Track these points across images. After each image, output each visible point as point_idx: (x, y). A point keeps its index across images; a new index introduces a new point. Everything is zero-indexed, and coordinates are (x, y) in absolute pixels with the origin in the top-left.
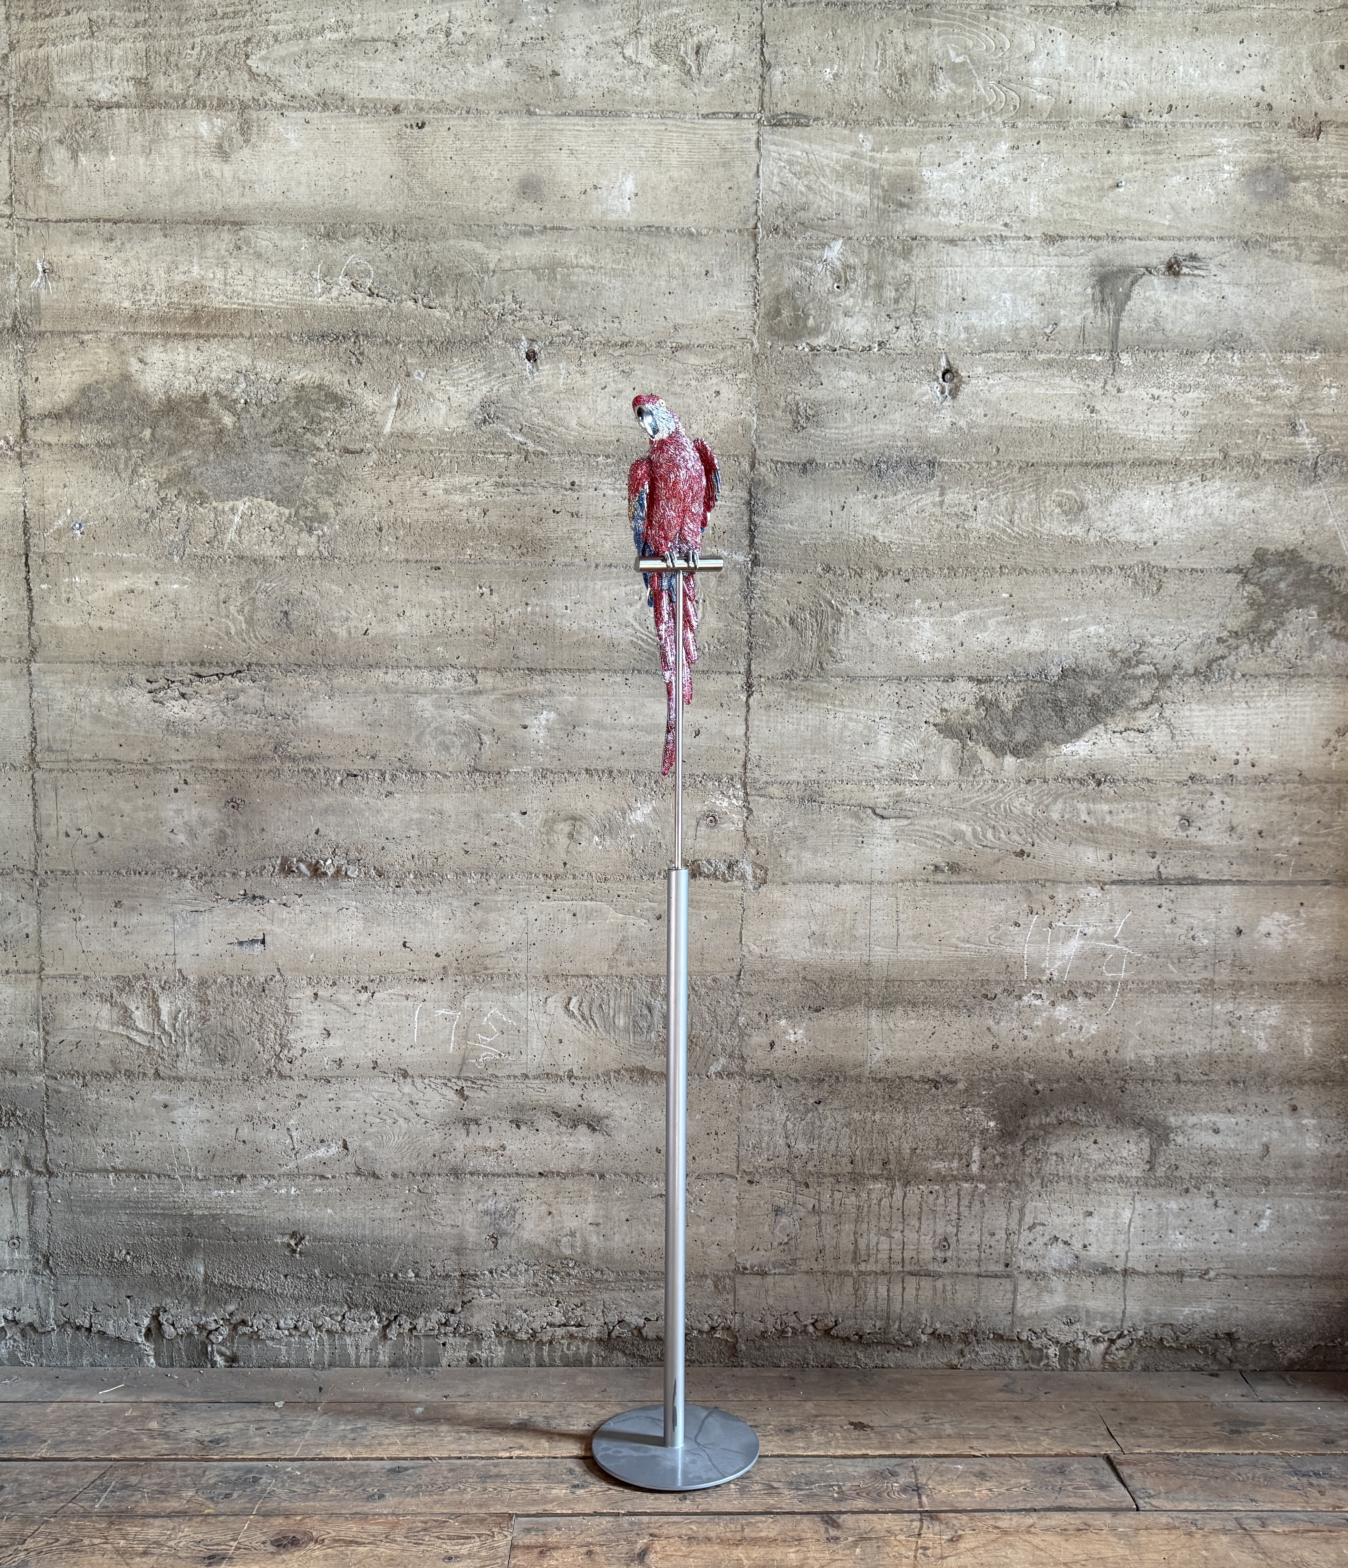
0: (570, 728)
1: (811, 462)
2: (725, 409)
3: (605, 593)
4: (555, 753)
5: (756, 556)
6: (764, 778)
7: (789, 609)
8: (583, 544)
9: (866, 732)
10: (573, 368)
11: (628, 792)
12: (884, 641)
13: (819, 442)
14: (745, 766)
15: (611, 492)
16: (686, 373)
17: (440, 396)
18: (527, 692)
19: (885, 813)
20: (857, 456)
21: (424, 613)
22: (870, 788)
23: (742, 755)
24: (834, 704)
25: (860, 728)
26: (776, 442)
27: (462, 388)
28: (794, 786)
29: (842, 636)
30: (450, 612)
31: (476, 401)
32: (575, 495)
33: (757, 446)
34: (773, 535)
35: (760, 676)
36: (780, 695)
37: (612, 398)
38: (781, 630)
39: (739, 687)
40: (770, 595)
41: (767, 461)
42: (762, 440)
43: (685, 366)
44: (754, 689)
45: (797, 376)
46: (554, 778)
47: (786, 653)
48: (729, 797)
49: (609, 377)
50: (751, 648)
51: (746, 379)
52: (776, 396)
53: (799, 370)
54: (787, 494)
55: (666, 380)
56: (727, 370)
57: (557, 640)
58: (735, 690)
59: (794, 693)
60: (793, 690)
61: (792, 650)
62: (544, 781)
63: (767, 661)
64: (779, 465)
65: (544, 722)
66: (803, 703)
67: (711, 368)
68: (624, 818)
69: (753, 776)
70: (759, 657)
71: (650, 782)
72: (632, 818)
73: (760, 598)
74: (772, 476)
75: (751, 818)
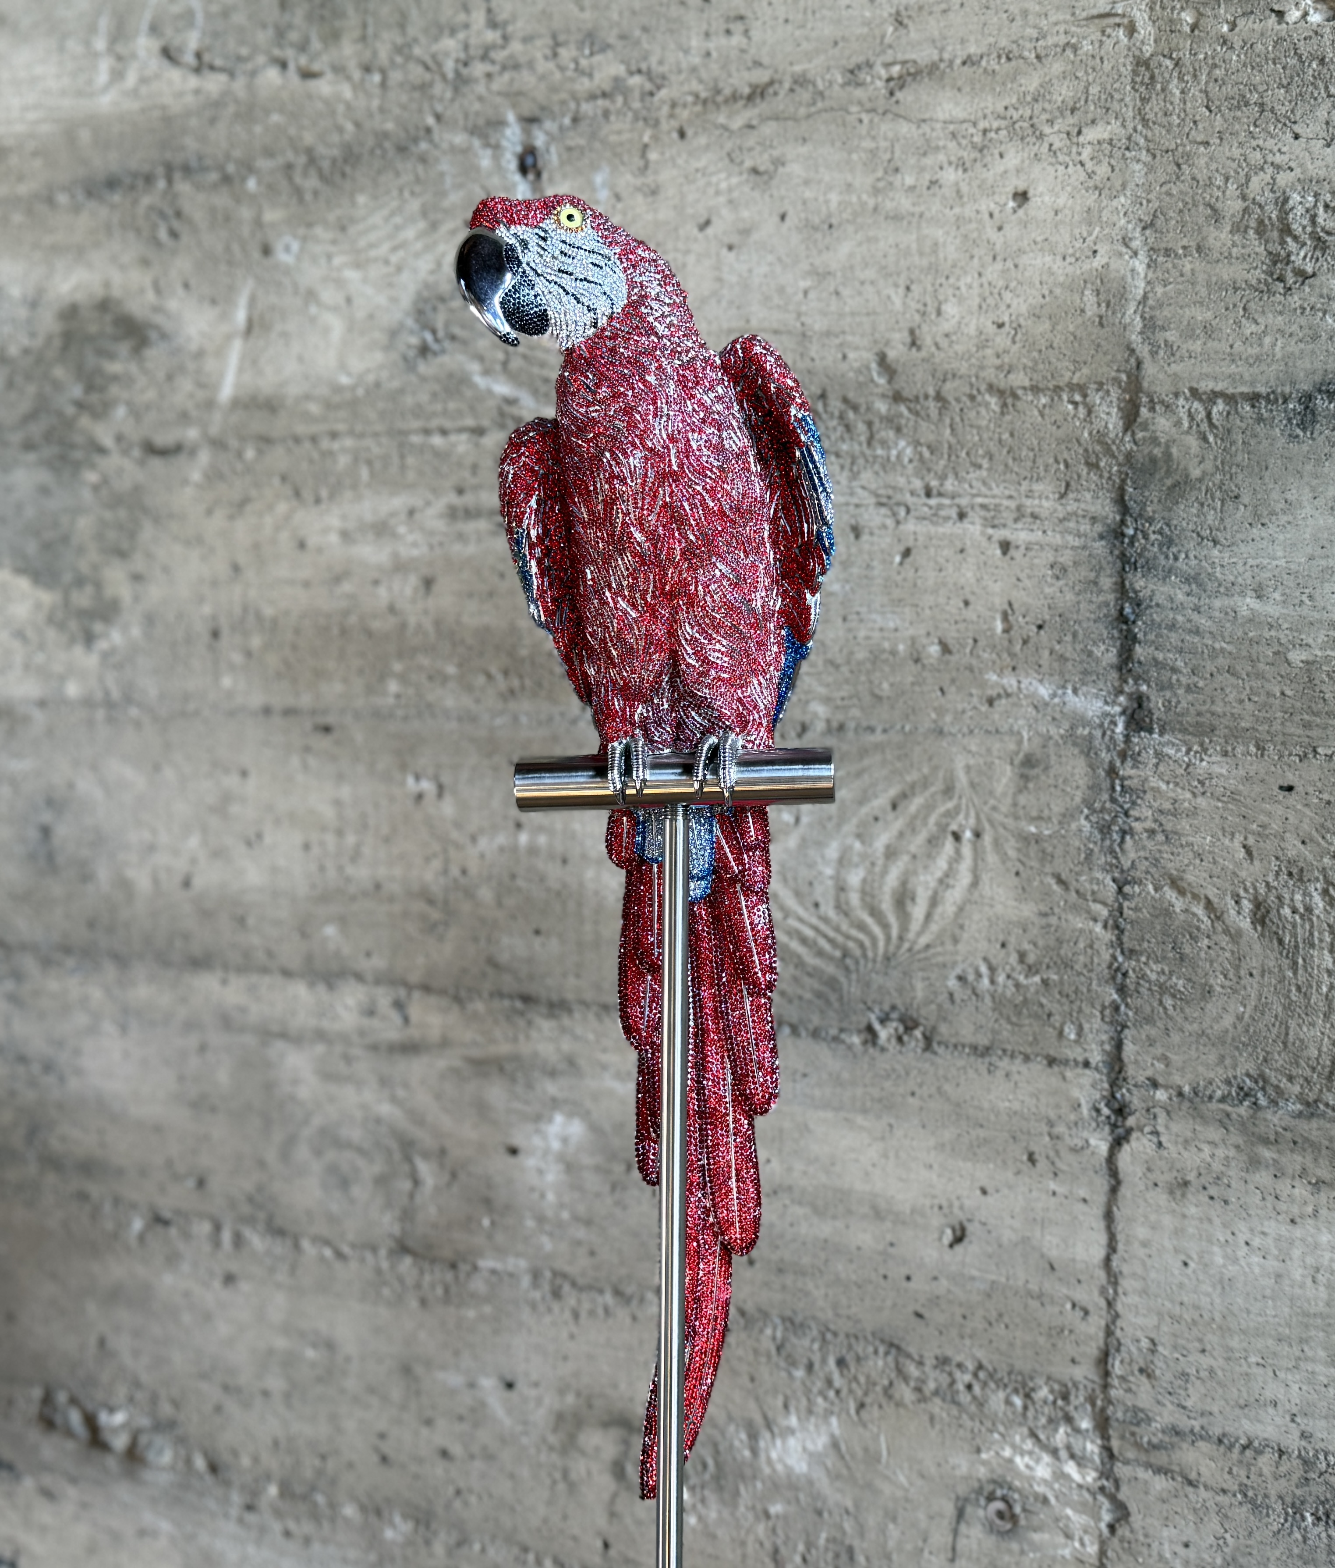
1: (1329, 386)
2: (1047, 245)
4: (581, 1233)
5: (1139, 700)
6: (1169, 1414)
7: (1251, 872)
10: (627, 180)
11: (765, 1375)
14: (1103, 1360)
16: (928, 148)
17: (328, 295)
18: (517, 1059)
21: (297, 838)
23: (1093, 1330)
26: (1209, 330)
27: (376, 271)
28: (1266, 1463)
30: (351, 839)
31: (406, 300)
33: (1143, 351)
34: (1197, 632)
35: (1155, 1084)
36: (1220, 1152)
37: (724, 251)
38: (1224, 940)
39: (1085, 1110)
40: (1184, 825)
41: (1177, 395)
42: (1163, 328)
43: (925, 128)
44: (1131, 1121)
45: (1282, 110)
46: (579, 1301)
47: (1240, 1018)
48: (1054, 1452)
49: (718, 193)
50: (1122, 990)
51: (1110, 142)
52: (1210, 183)
53: (1287, 87)
54: (1245, 499)
55: (870, 180)
56: (1050, 122)
57: (588, 927)
58: (1072, 1117)
59: (1267, 1154)
60: (1265, 1141)
61: (1261, 1008)
62: (556, 1307)
63: (1176, 1038)
64: (1220, 406)
65: (556, 1145)
66: (1301, 1191)
67: (1003, 123)
68: (754, 1451)
69: (1129, 1401)
70: (1149, 1020)
71: (824, 1361)
72: (774, 1455)
73: (1152, 832)
74: (1193, 442)
75: (1124, 1531)
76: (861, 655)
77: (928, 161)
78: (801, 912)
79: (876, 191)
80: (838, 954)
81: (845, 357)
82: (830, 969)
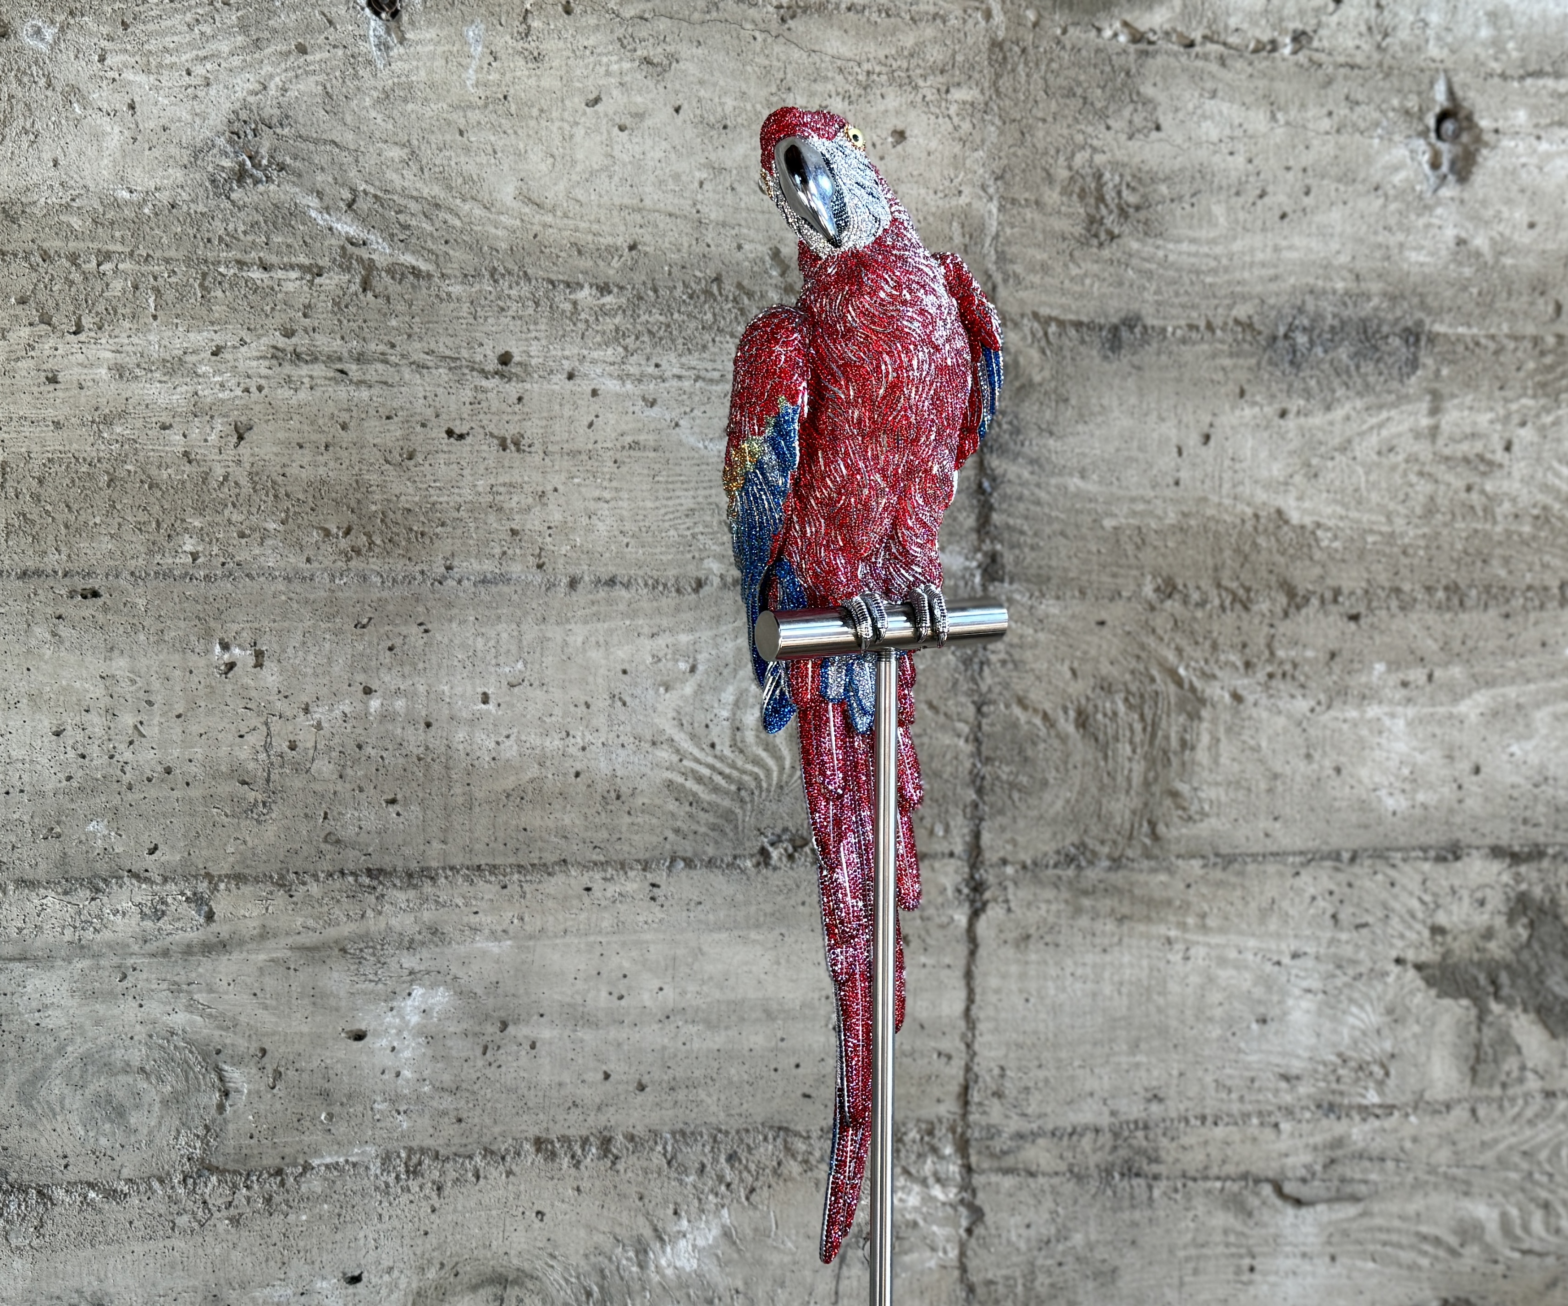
0: (491, 1029)
1: (1131, 322)
2: (921, 180)
3: (595, 655)
4: (447, 1102)
5: (994, 557)
6: (1015, 1124)
7: (1077, 688)
8: (533, 523)
9: (1259, 992)
10: (505, 41)
11: (655, 1190)
12: (1302, 766)
13: (1149, 275)
14: (964, 1096)
15: (611, 386)
16: (818, 76)
18: (365, 937)
19: (1304, 1192)
20: (1242, 311)
21: (46, 724)
22: (1269, 1133)
23: (955, 1071)
24: (1183, 926)
25: (1246, 981)
26: (1045, 269)
27: (172, 79)
28: (1086, 1142)
29: (1202, 755)
30: (128, 720)
31: (216, 118)
32: (512, 389)
33: (998, 277)
34: (1038, 503)
35: (1004, 862)
36: (1054, 907)
37: (616, 130)
38: (1056, 743)
39: (950, 892)
40: (1028, 655)
41: (1023, 316)
42: (1012, 262)
43: (815, 58)
44: (987, 895)
45: (1099, 105)
46: (443, 1173)
47: (1068, 801)
48: (924, 1182)
49: (608, 74)
50: (980, 791)
51: (972, 104)
52: (1046, 153)
53: (1103, 88)
54: (1073, 401)
55: (764, 93)
56: (924, 77)
57: (458, 789)
58: (940, 900)
59: (1086, 902)
60: (1085, 893)
61: (1083, 792)
62: (414, 1185)
63: (1021, 823)
64: (1053, 328)
65: (414, 1019)
66: (1110, 926)
67: (884, 70)
68: (642, 1266)
69: (984, 1121)
70: (1001, 812)
71: (715, 1160)
72: (663, 1262)
73: (1004, 663)
74: (1035, 354)
75: (979, 1230)
77: (818, 87)
78: (696, 752)
80: (733, 788)
81: (740, 247)
82: (726, 803)
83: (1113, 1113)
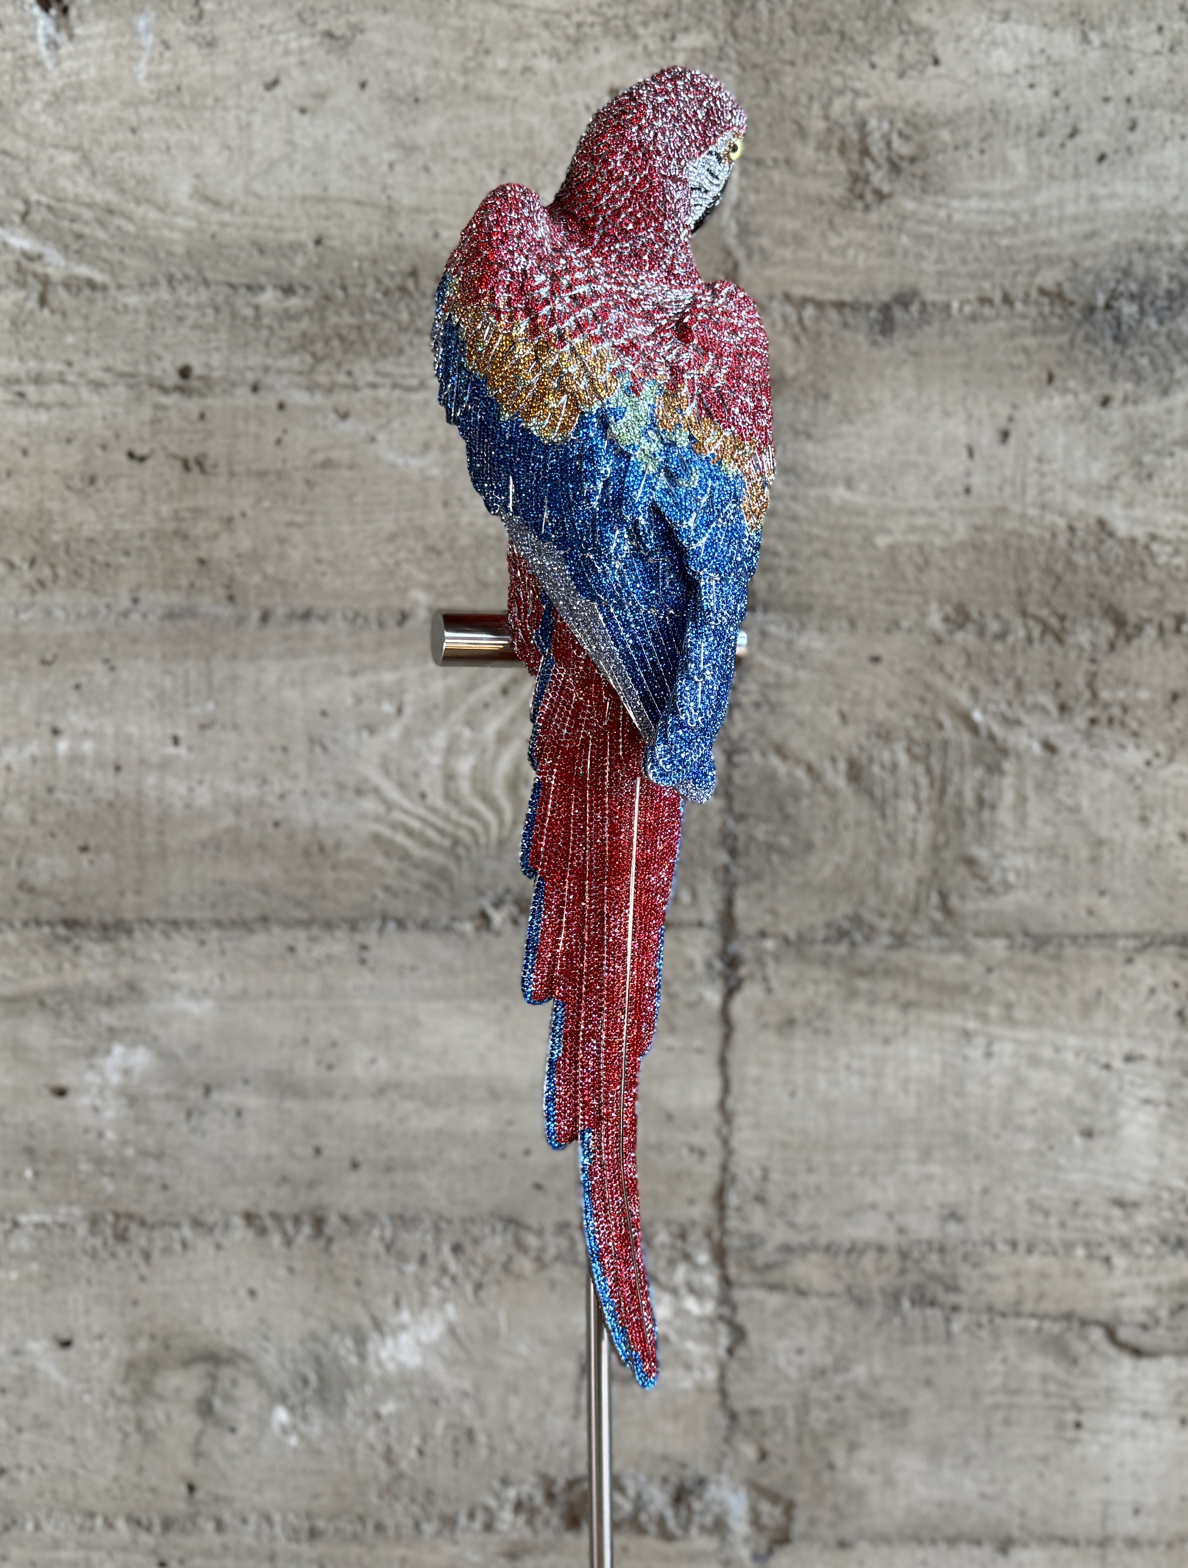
0: (194, 1094)
1: (904, 299)
3: (291, 695)
4: (150, 1168)
6: (780, 1235)
7: (848, 736)
8: (221, 550)
9: (1082, 1099)
10: (176, 28)
11: (373, 1278)
12: (1135, 831)
13: (929, 240)
14: (720, 1197)
15: (299, 397)
16: (520, 34)
18: (62, 991)
19: (1145, 1340)
20: (1048, 278)
22: (1097, 1268)
23: (710, 1168)
24: (983, 1017)
25: (1066, 1087)
26: (798, 240)
28: (868, 1262)
29: (1005, 816)
32: (193, 406)
33: (740, 254)
34: (794, 518)
35: (763, 934)
36: (824, 989)
37: (296, 115)
38: (823, 799)
39: (700, 967)
40: (787, 696)
41: (771, 297)
42: (758, 234)
43: (517, 14)
44: (743, 971)
45: (861, 40)
46: (150, 1240)
47: (838, 867)
48: (674, 1292)
49: (287, 53)
50: (733, 852)
51: (704, 51)
52: (796, 101)
53: (865, 19)
54: (836, 397)
55: (458, 59)
56: (645, 24)
57: (150, 838)
58: (687, 975)
59: (863, 984)
60: (862, 973)
61: (856, 856)
62: (121, 1251)
63: (782, 891)
64: (809, 312)
65: (115, 1079)
66: (893, 1013)
67: (597, 19)
68: (362, 1356)
69: (744, 1228)
70: (757, 877)
71: (438, 1249)
72: (384, 1355)
73: (757, 705)
74: (787, 343)
75: (741, 1352)
76: (464, 540)
77: (521, 47)
78: (405, 803)
79: (465, 71)
80: (447, 843)
81: (436, 235)
82: (440, 859)
83: (901, 1231)
